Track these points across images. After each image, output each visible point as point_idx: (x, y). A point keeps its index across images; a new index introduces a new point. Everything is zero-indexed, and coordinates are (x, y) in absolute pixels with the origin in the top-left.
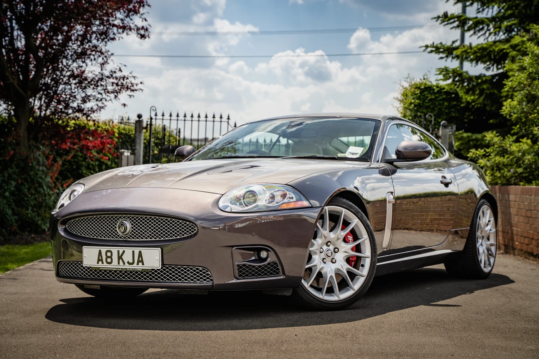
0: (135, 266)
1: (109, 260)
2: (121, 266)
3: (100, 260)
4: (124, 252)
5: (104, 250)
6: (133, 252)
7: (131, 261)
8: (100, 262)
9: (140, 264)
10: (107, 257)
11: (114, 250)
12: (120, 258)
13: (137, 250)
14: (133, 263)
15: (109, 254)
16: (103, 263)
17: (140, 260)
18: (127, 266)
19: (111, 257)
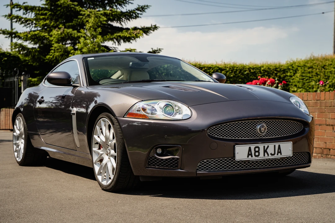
0: (276, 156)
1: (257, 154)
2: (266, 157)
3: (250, 154)
4: (268, 146)
5: (253, 147)
6: (275, 146)
7: (273, 153)
8: (250, 156)
9: (279, 154)
10: (255, 152)
11: (261, 146)
12: (265, 151)
13: (277, 145)
14: (274, 154)
15: (257, 149)
16: (252, 156)
17: (280, 152)
18: (270, 157)
19: (258, 152)
